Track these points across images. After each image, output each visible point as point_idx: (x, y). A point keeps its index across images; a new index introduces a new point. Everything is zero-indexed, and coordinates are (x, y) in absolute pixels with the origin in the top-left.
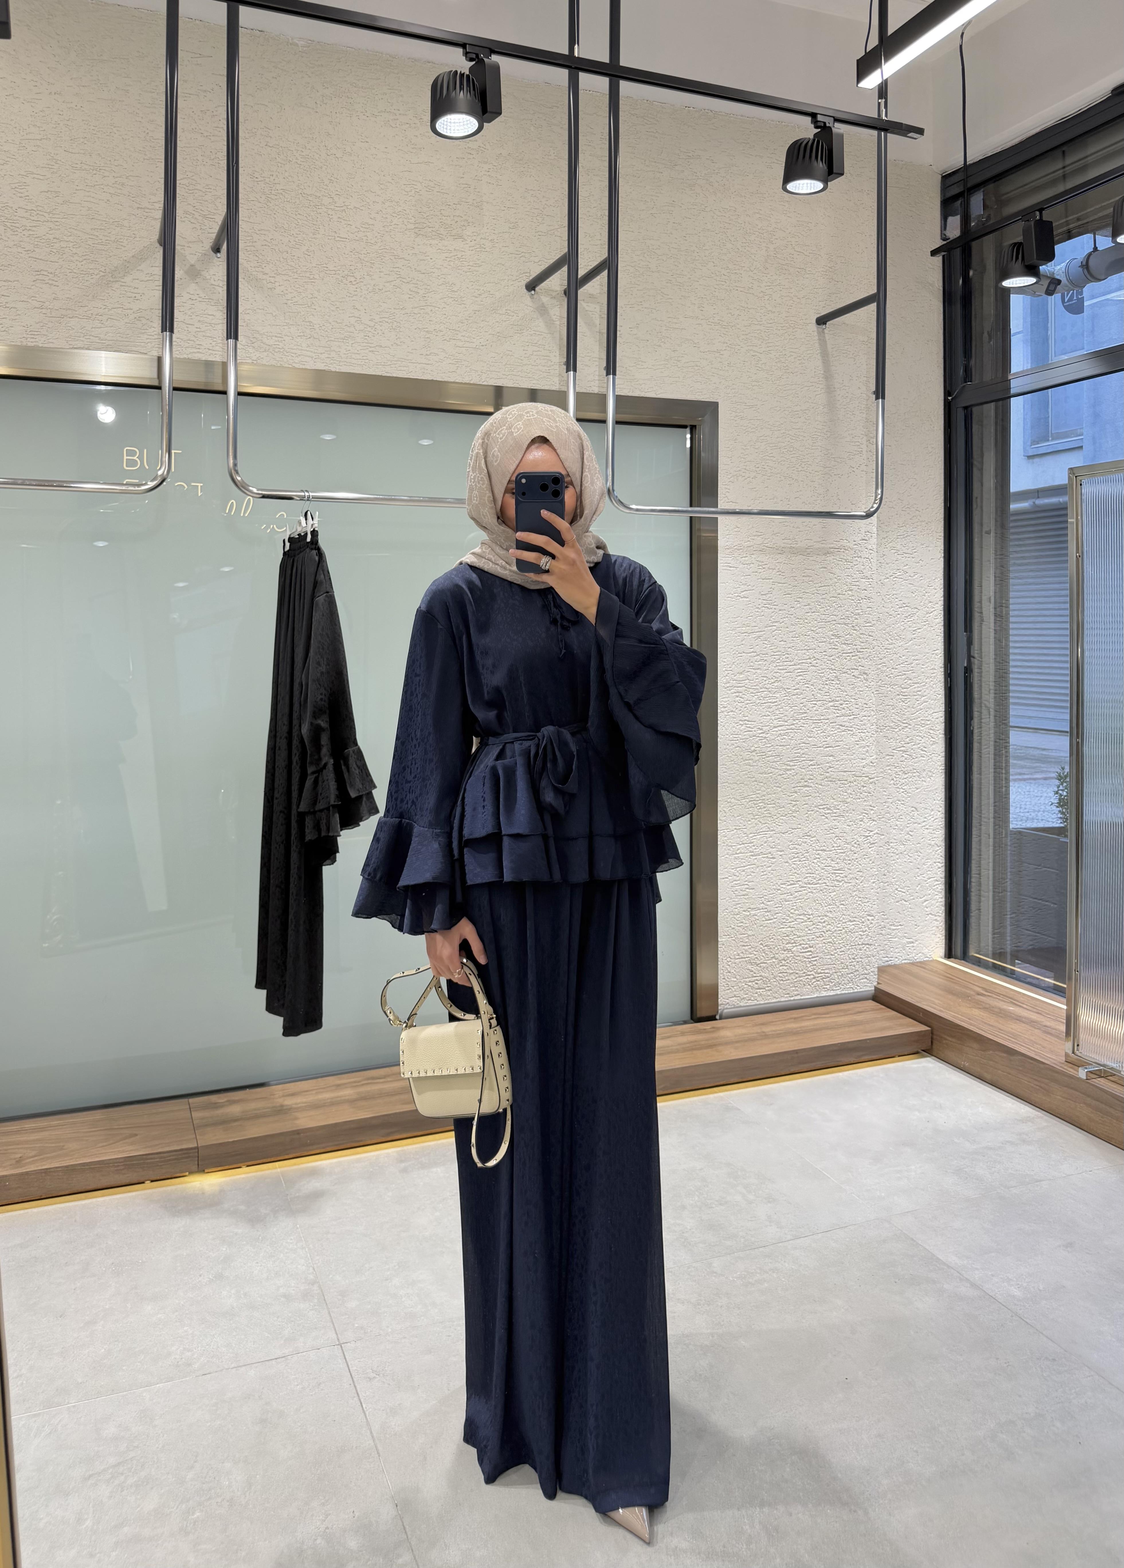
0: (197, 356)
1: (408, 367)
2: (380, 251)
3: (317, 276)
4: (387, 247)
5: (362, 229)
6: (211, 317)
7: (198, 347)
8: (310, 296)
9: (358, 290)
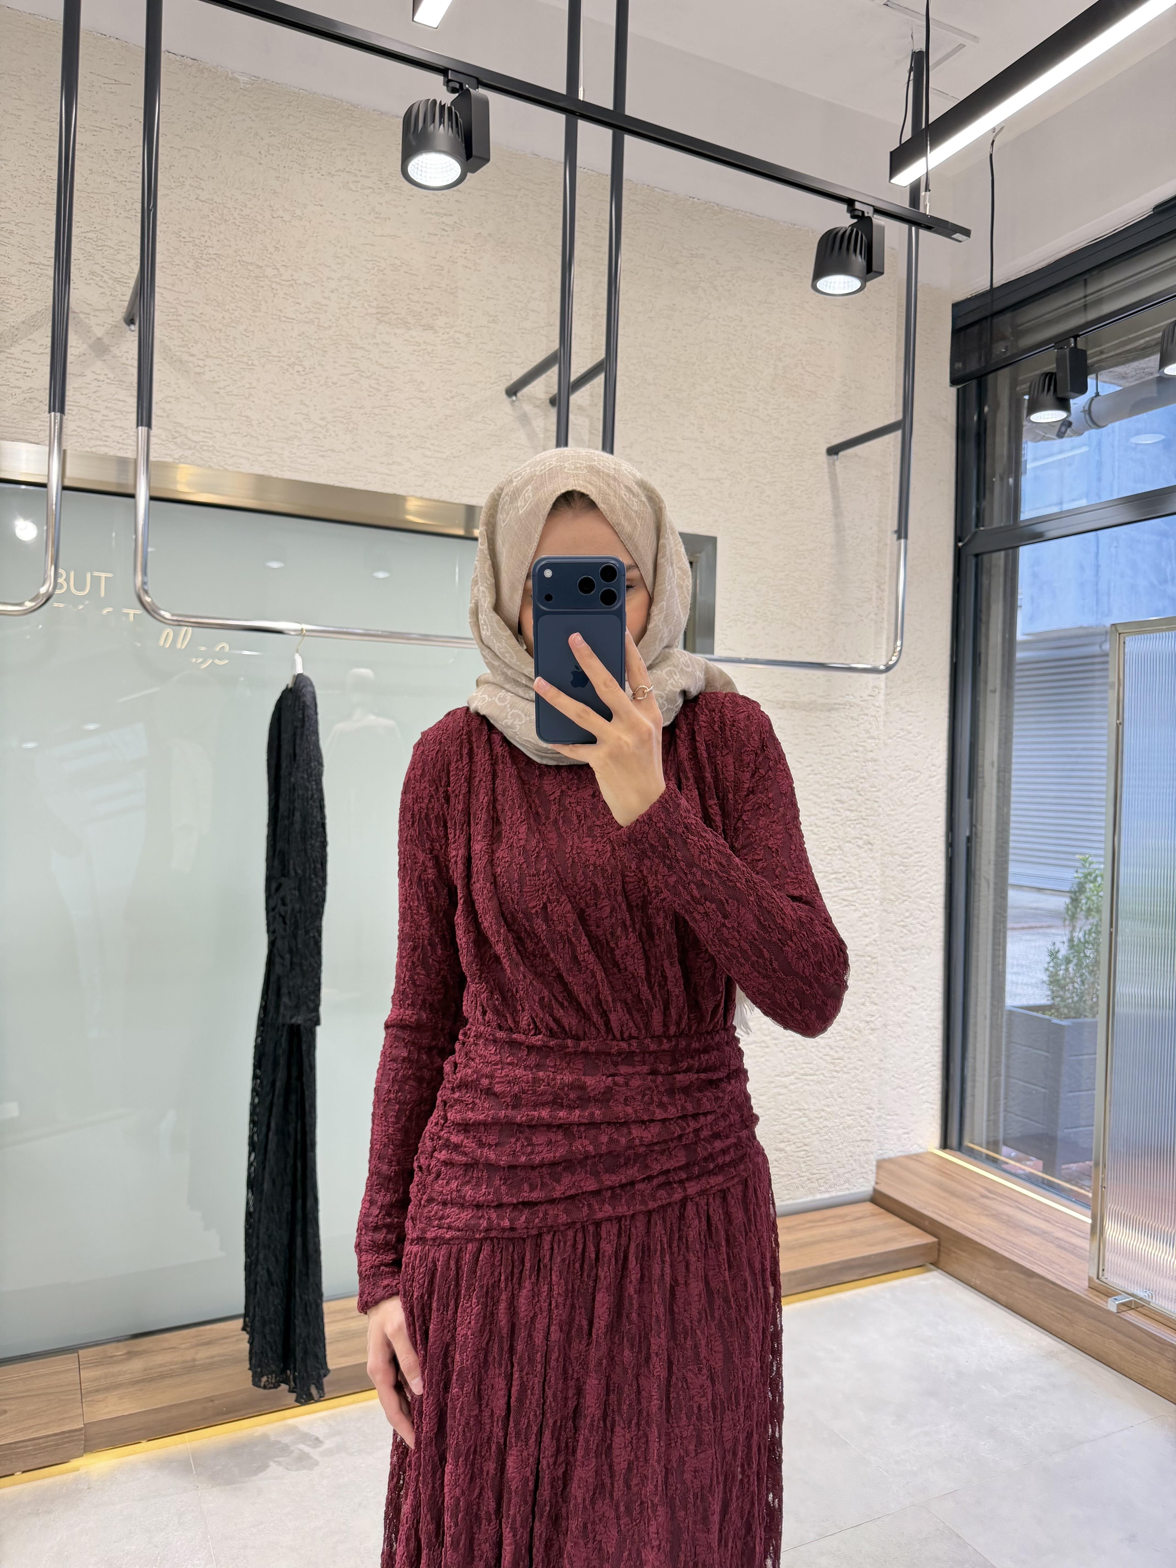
0: (103, 450)
1: (366, 476)
2: (335, 338)
3: (256, 362)
4: (343, 333)
5: (312, 309)
6: (121, 403)
7: (105, 439)
8: (248, 386)
9: (307, 381)
